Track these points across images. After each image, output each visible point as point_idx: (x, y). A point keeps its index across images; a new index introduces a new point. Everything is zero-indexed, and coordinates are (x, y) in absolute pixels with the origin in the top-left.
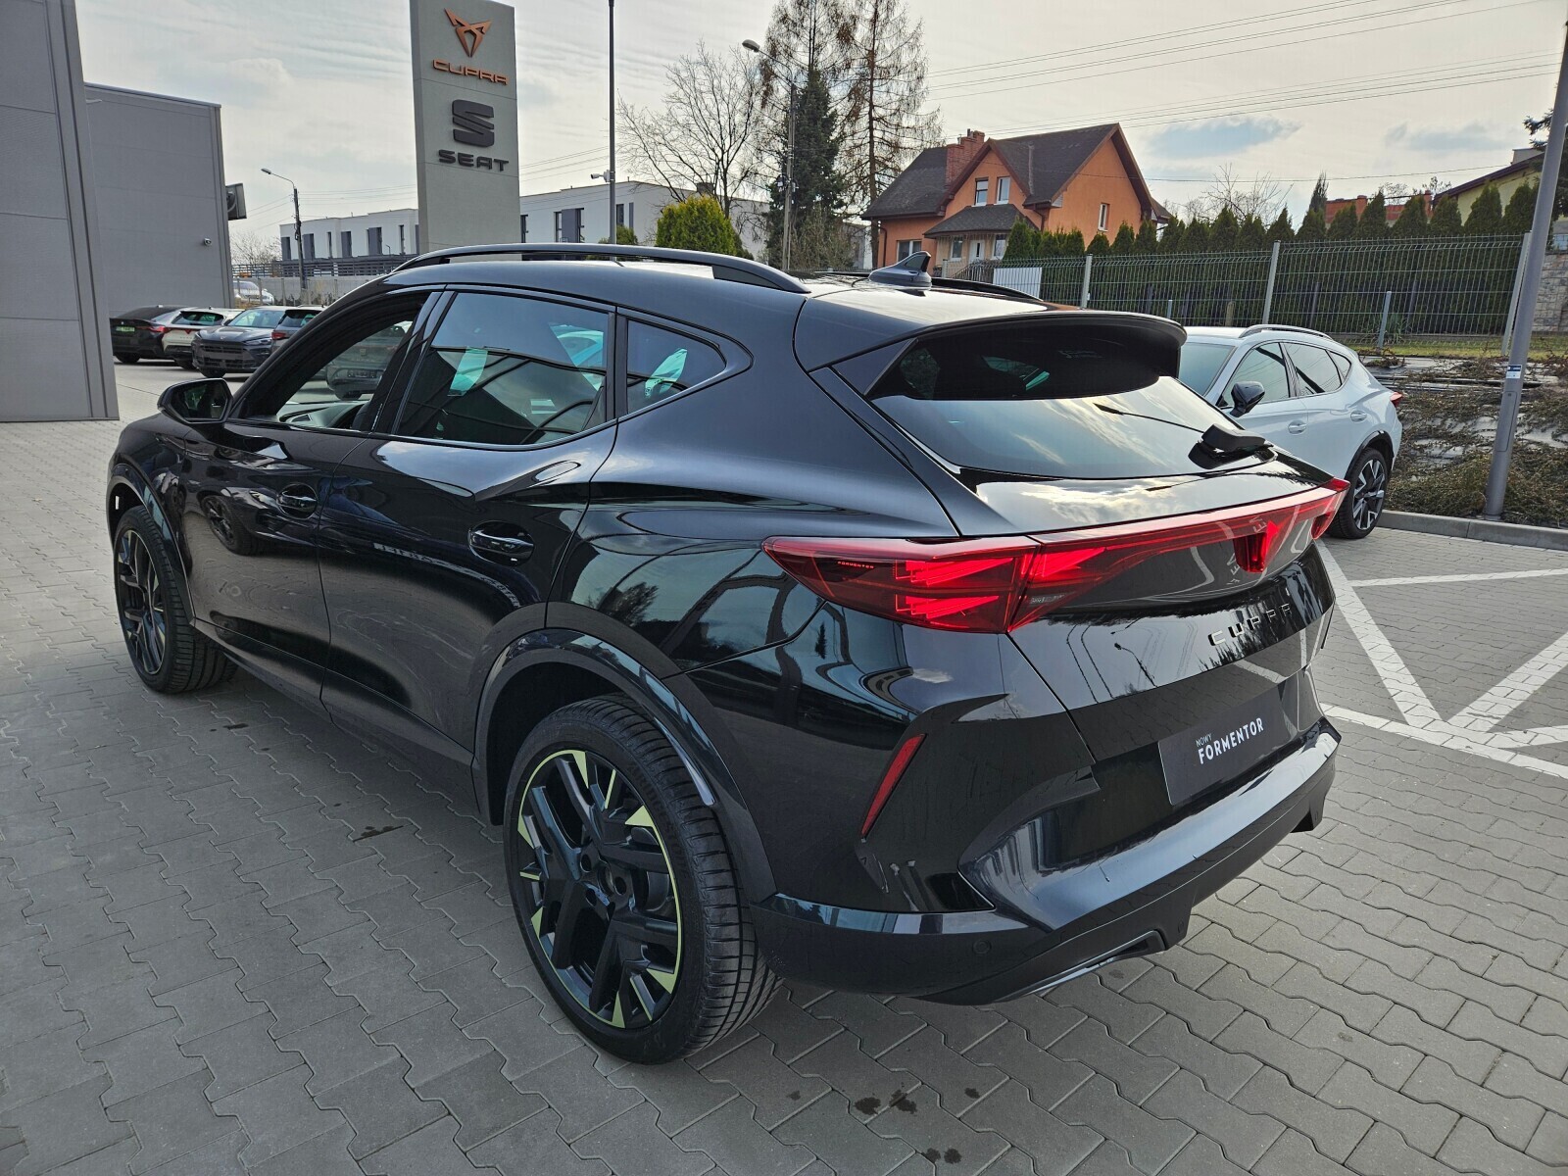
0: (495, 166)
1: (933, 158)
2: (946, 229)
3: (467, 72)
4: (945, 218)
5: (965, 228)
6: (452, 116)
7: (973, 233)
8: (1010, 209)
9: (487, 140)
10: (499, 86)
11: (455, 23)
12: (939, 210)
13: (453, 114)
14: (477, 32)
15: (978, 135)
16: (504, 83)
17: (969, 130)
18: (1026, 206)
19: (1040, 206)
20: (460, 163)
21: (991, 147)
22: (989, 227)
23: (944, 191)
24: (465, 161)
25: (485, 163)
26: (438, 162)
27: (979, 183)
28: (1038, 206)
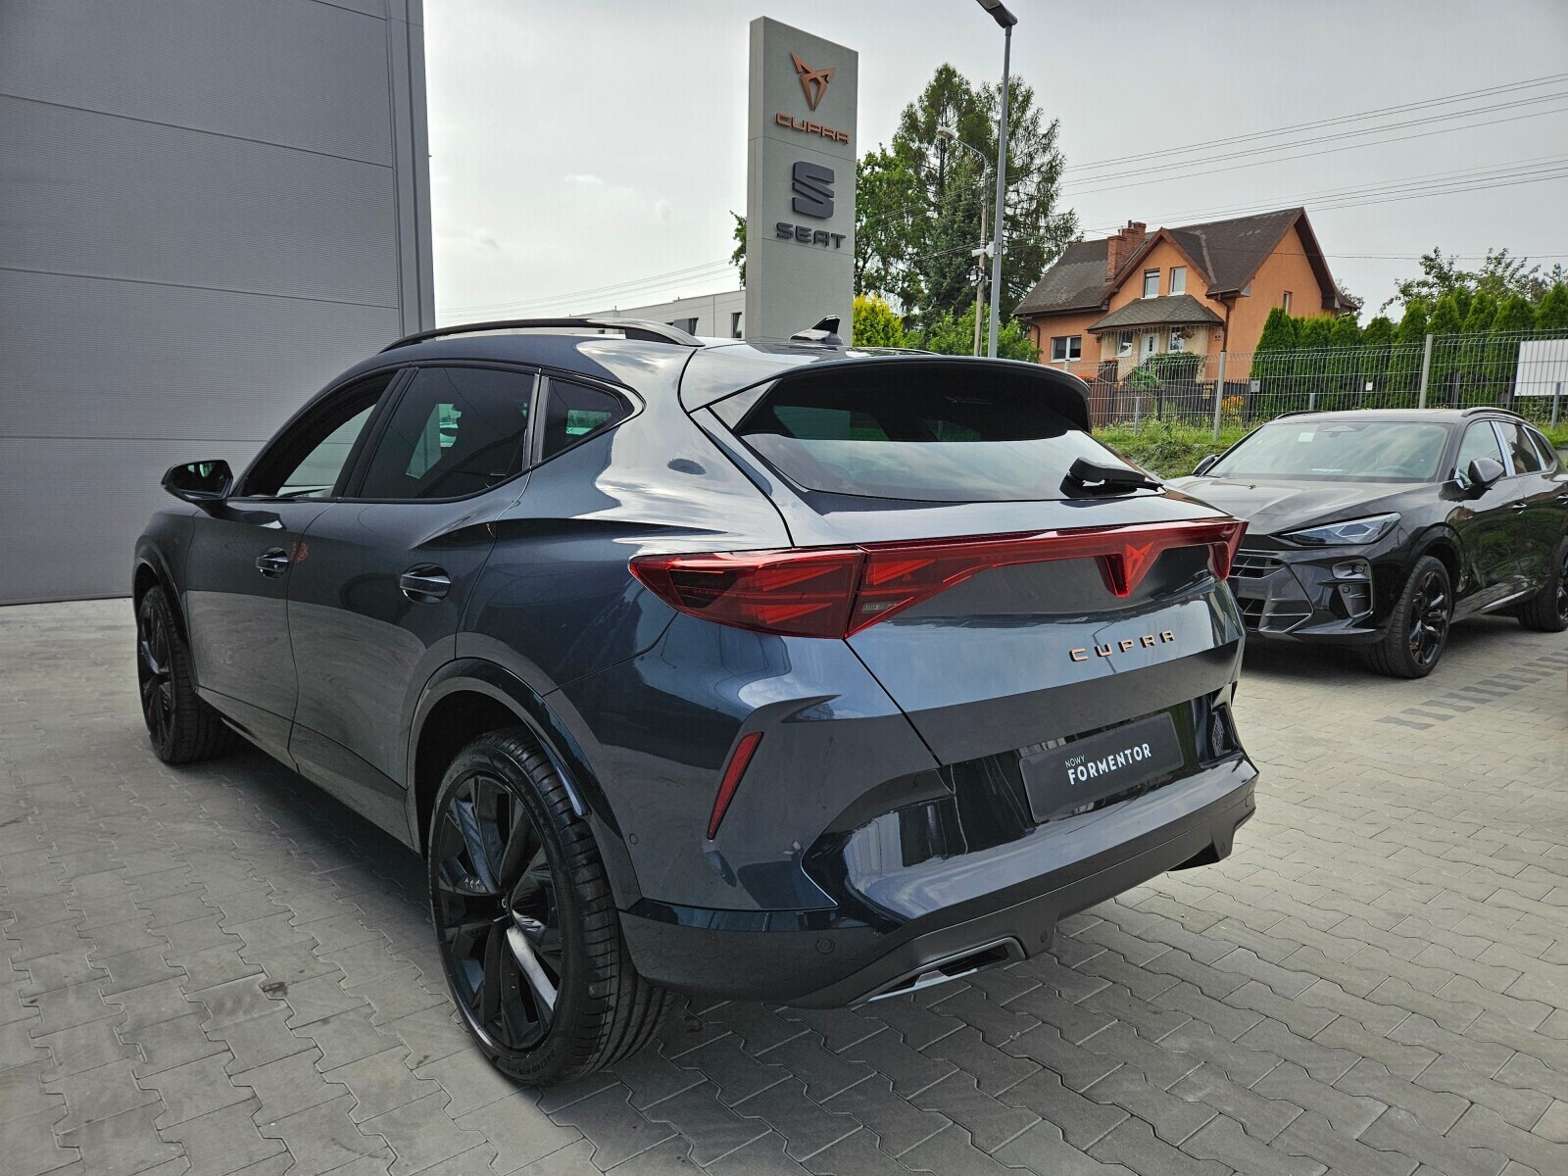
0: (832, 242)
1: (1086, 252)
2: (1116, 323)
3: (810, 128)
4: (1110, 312)
5: (1139, 322)
6: (791, 182)
7: (1149, 327)
8: (1188, 299)
9: (825, 209)
10: (838, 147)
11: (801, 70)
12: (1103, 303)
13: (794, 178)
14: (821, 80)
15: (1143, 226)
16: (845, 142)
17: (1130, 222)
20: (797, 240)
21: (1161, 238)
23: (1106, 285)
24: (802, 236)
25: (822, 238)
26: (774, 238)
27: (1148, 275)
28: (1224, 296)
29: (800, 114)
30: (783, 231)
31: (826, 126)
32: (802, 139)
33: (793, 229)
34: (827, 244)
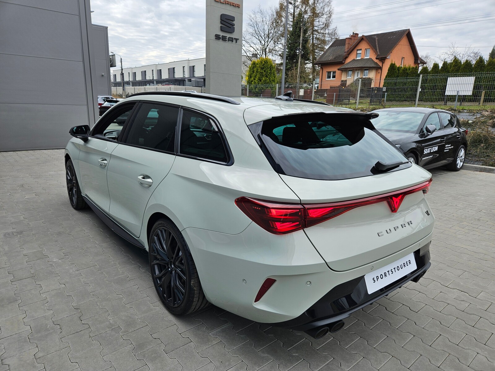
0: (234, 41)
1: (339, 43)
2: (347, 67)
3: (226, 2)
4: (345, 64)
5: (354, 67)
6: (220, 21)
7: (357, 68)
8: (370, 60)
9: (232, 31)
10: (237, 8)
12: (343, 60)
13: (221, 19)
15: (357, 34)
16: (239, 7)
17: (353, 33)
18: (376, 59)
19: (382, 58)
20: (222, 40)
21: (363, 39)
22: (363, 66)
23: (344, 54)
24: (224, 39)
25: (231, 40)
26: (214, 39)
27: (358, 51)
30: (217, 37)
32: (224, 6)
33: (221, 37)
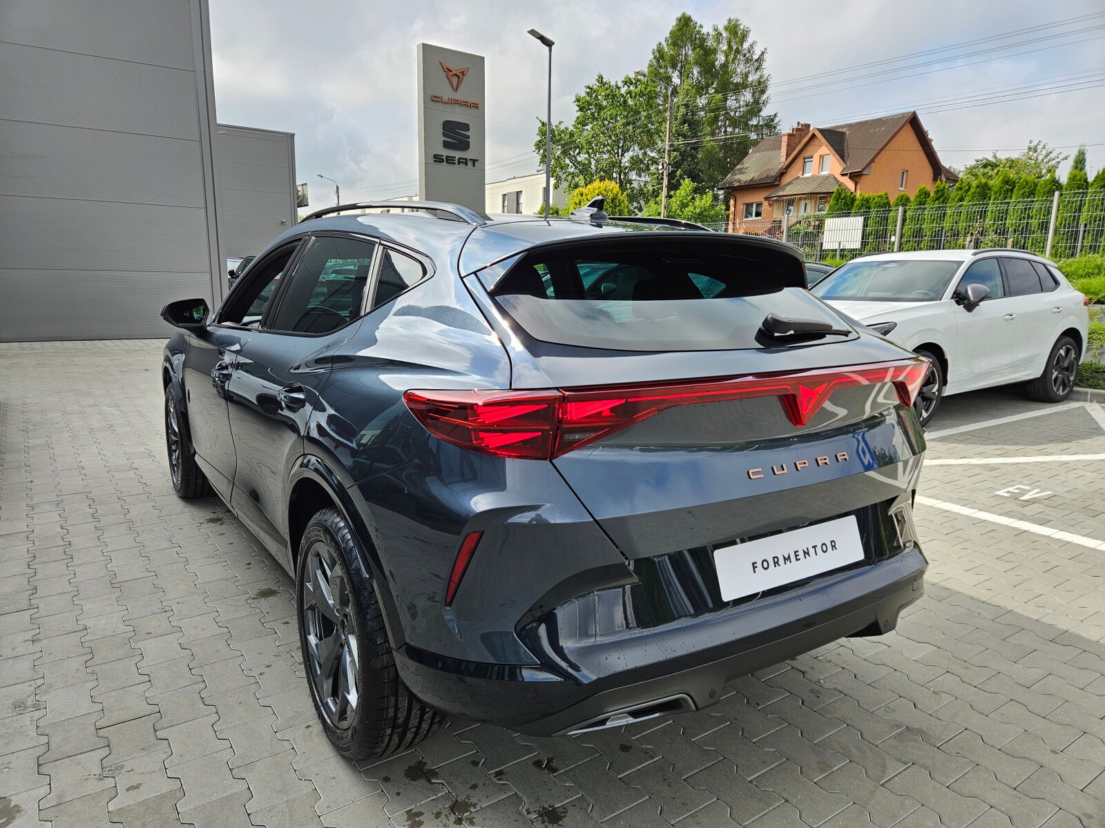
0: (470, 163)
1: (771, 144)
2: (781, 194)
3: (453, 102)
4: (782, 185)
5: (795, 193)
6: (443, 131)
7: (805, 196)
8: (830, 177)
9: (464, 145)
10: (474, 109)
11: (446, 70)
12: (777, 180)
13: (444, 129)
14: (460, 75)
15: (806, 126)
17: (799, 123)
18: (842, 175)
19: (855, 174)
20: (447, 162)
21: (814, 135)
22: (815, 191)
23: (779, 167)
24: (450, 160)
25: (464, 161)
26: (433, 162)
27: (806, 160)
28: (852, 175)
29: (447, 93)
30: (438, 159)
31: (463, 99)
32: (449, 107)
33: (444, 158)
34: (467, 165)
